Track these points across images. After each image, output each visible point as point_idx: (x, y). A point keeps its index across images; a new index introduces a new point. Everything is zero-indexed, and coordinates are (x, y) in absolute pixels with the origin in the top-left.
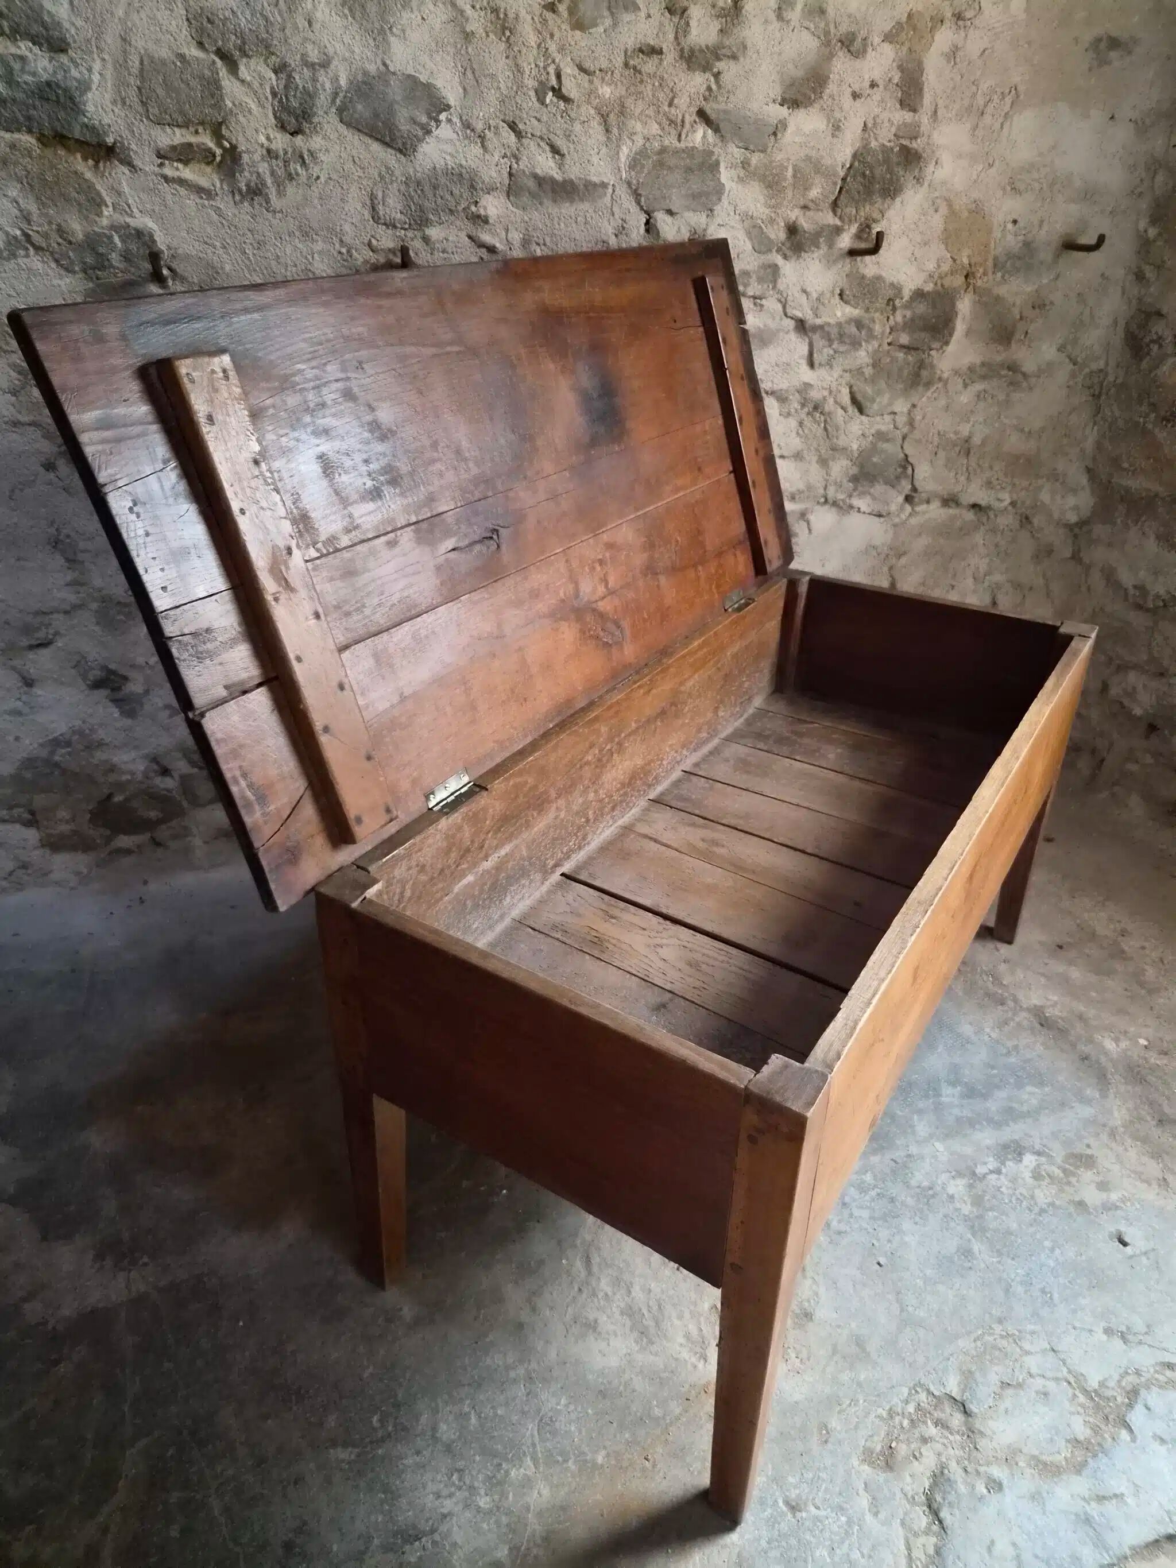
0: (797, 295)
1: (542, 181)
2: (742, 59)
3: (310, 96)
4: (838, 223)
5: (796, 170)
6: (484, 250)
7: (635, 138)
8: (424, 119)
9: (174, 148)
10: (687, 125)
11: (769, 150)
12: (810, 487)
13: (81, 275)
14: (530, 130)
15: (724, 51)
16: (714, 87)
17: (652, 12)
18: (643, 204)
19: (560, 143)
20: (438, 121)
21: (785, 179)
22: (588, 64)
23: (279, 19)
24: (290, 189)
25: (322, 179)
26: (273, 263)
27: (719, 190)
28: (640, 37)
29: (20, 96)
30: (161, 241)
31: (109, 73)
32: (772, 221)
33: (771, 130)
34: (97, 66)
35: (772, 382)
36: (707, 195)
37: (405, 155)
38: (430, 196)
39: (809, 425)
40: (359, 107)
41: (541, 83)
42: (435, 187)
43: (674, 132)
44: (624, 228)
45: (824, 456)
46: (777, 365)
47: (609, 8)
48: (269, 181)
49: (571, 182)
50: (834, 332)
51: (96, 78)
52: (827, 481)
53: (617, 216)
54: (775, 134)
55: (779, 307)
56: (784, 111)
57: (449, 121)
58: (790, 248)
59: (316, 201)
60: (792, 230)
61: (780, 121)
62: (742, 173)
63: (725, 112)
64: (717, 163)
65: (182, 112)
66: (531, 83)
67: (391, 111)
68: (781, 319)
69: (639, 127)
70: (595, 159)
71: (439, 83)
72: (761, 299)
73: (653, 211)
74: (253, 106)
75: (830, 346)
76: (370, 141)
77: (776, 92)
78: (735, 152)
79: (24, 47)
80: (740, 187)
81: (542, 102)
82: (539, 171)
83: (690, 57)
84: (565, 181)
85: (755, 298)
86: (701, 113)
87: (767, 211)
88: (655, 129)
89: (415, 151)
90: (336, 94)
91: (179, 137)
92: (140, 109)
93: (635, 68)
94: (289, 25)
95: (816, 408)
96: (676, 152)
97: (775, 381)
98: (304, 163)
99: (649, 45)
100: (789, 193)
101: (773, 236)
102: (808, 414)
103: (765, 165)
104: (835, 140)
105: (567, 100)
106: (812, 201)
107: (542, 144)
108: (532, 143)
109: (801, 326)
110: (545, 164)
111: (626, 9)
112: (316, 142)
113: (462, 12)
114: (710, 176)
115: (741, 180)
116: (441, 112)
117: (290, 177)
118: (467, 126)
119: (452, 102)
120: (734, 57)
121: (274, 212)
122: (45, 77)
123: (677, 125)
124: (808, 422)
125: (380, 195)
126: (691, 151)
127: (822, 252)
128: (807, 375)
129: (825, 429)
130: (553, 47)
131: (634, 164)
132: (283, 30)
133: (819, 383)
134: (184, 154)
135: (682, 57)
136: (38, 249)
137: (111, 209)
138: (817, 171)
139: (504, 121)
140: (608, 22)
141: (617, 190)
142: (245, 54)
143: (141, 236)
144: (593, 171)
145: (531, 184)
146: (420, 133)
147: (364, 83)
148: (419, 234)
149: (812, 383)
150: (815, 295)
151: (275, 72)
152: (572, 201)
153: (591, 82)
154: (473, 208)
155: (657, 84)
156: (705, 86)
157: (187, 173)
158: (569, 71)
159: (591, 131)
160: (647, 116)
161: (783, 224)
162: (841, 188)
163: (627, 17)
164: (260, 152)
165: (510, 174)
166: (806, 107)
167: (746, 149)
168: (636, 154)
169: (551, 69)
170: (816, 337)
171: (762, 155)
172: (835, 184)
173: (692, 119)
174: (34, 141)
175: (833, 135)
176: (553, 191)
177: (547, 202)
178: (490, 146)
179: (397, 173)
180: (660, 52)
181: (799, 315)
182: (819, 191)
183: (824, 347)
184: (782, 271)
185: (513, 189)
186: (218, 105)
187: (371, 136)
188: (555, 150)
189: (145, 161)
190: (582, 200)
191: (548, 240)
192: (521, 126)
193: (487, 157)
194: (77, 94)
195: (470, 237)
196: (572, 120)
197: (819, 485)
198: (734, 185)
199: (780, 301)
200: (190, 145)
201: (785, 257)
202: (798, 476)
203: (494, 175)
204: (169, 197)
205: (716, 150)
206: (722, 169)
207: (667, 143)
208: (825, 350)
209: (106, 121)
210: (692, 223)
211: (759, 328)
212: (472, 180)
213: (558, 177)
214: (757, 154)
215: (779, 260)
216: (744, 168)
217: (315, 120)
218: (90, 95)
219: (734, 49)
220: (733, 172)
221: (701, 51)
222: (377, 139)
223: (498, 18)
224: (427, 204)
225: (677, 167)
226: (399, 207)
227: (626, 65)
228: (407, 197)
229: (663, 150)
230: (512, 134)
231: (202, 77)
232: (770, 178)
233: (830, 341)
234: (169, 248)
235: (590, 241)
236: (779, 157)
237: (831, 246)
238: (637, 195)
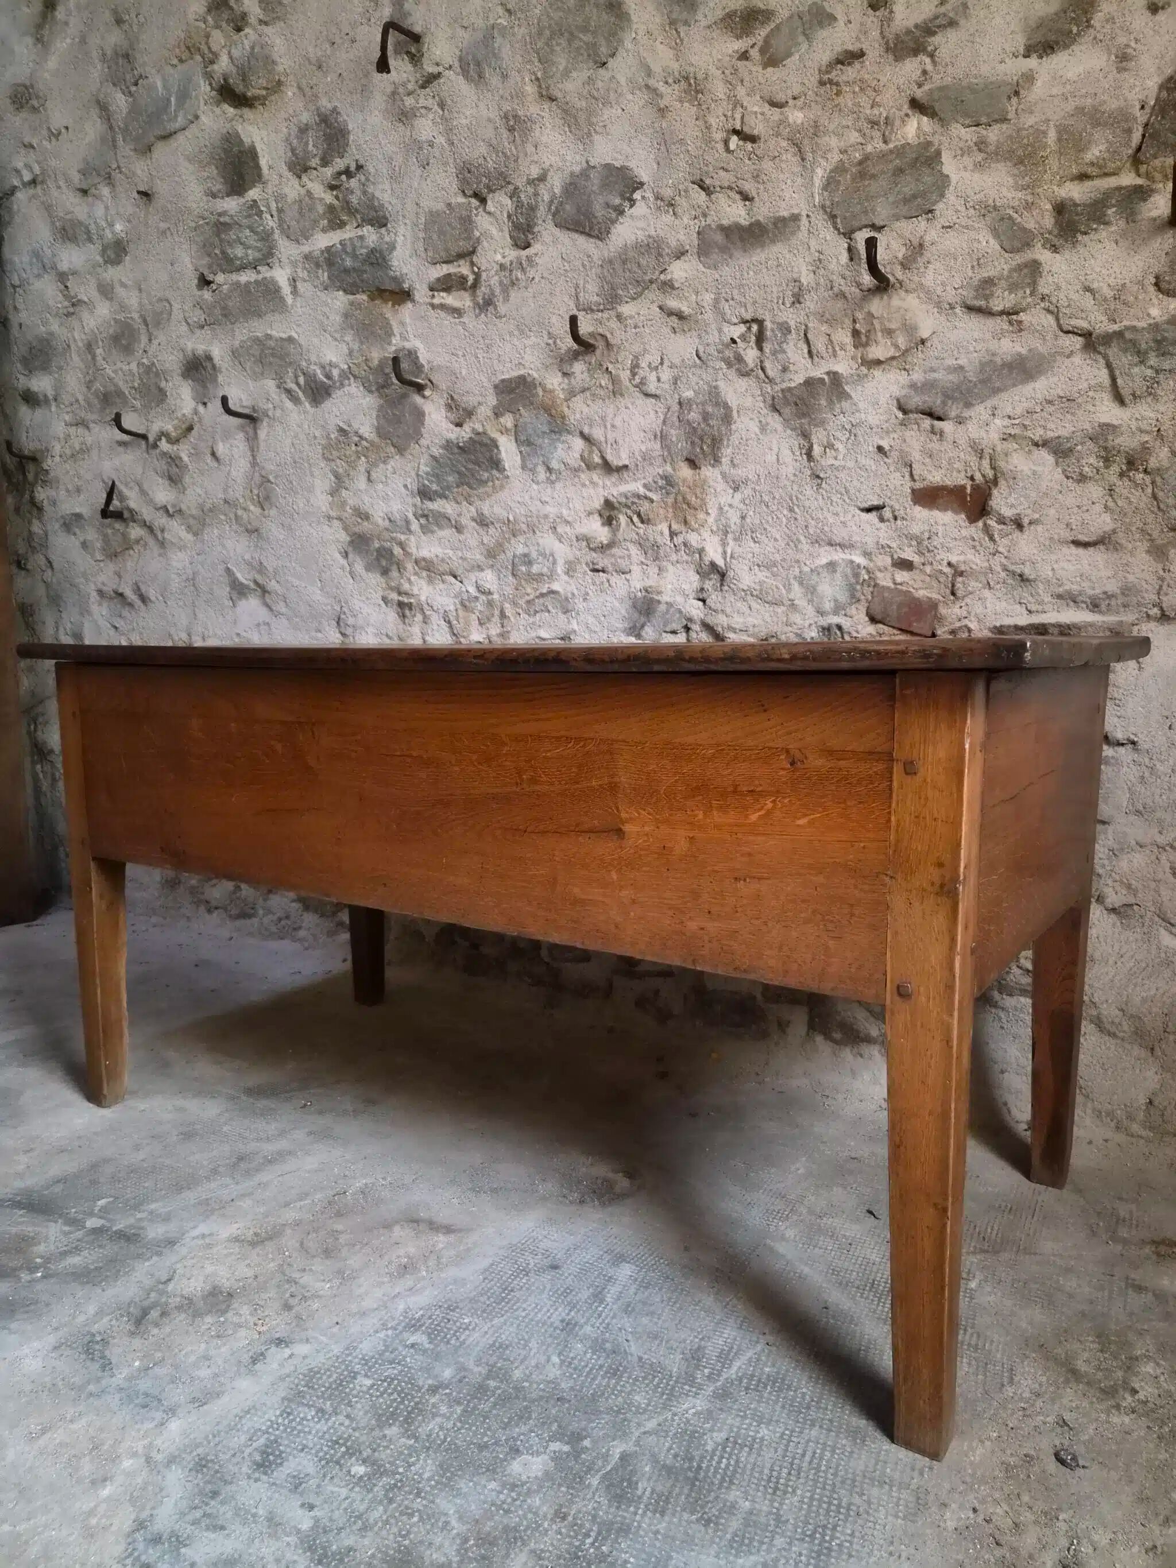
0: (1074, 296)
1: (729, 231)
2: (962, 22)
3: (533, 209)
4: (1139, 181)
5: (1062, 131)
6: (674, 318)
7: (829, 156)
8: (617, 201)
9: (438, 280)
10: (897, 123)
11: (1011, 115)
12: (1127, 590)
13: (376, 394)
14: (717, 183)
15: (938, 22)
16: (929, 67)
17: (852, 17)
18: (839, 226)
19: (749, 187)
20: (632, 202)
21: (1045, 146)
22: (781, 97)
23: (515, 152)
24: (513, 294)
25: (537, 280)
26: (495, 362)
27: (942, 183)
28: (839, 49)
29: (357, 265)
30: (423, 357)
31: (409, 235)
32: (1029, 206)
33: (1008, 90)
34: (401, 230)
35: (1045, 428)
36: (923, 194)
37: (601, 240)
38: (620, 272)
39: (1125, 492)
40: (568, 207)
41: (728, 131)
42: (624, 262)
43: (877, 134)
44: (820, 260)
45: (1159, 542)
46: (1050, 402)
47: (804, 34)
48: (497, 291)
49: (758, 223)
50: (1145, 341)
51: (400, 239)
52: (1162, 579)
53: (813, 249)
54: (1017, 93)
55: (1051, 319)
56: (1033, 62)
57: (643, 197)
58: (1059, 236)
59: (530, 300)
60: (1060, 209)
61: (1023, 74)
62: (980, 157)
63: (941, 89)
64: (938, 153)
65: (447, 250)
66: (719, 136)
67: (589, 203)
68: (1056, 337)
69: (834, 142)
70: (787, 195)
71: (632, 164)
72: (1017, 313)
73: (853, 231)
74: (494, 231)
75: (1141, 362)
76: (576, 236)
77: (1020, 42)
78: (963, 133)
79: (367, 231)
80: (976, 176)
81: (728, 150)
82: (725, 222)
83: (896, 45)
84: (751, 225)
85: (1009, 314)
86: (915, 104)
87: (1020, 195)
88: (854, 137)
89: (608, 233)
90: (551, 202)
91: (445, 269)
92: (423, 255)
93: (831, 82)
94: (521, 155)
95: (1131, 463)
96: (883, 156)
97: (1049, 426)
98: (523, 270)
99: (846, 52)
100: (1053, 163)
101: (1031, 225)
102: (1122, 475)
103: (1010, 137)
104: (1126, 75)
105: (753, 139)
106: (1092, 164)
107: (732, 194)
108: (720, 195)
109: (1091, 341)
110: (735, 213)
111: (821, 25)
112: (536, 248)
113: (655, 90)
114: (928, 171)
115: (979, 166)
116: (634, 191)
117: (513, 284)
118: (658, 197)
119: (645, 178)
120: (952, 24)
121: (500, 317)
122: (372, 245)
123: (884, 125)
124: (1123, 487)
125: (582, 282)
126: (900, 151)
127: (1113, 228)
128: (1108, 412)
129: (1154, 497)
130: (741, 92)
131: (830, 184)
132: (516, 161)
133: (1134, 425)
134: (446, 284)
135: (887, 49)
136: (355, 377)
137: (398, 337)
138: (1097, 123)
139: (693, 183)
140: (804, 46)
141: (813, 219)
142: (491, 191)
143: (412, 354)
144: (783, 205)
145: (719, 238)
146: (614, 215)
147: (571, 184)
148: (613, 313)
149: (1115, 422)
150: (1109, 293)
151: (511, 198)
152: (763, 246)
153: (782, 113)
154: (662, 277)
155: (857, 89)
156: (919, 73)
157: (448, 299)
158: (756, 109)
159: (784, 166)
160: (843, 127)
161: (1049, 207)
162: (1144, 136)
163: (823, 34)
164: (496, 267)
165: (699, 233)
166: (1066, 47)
167: (977, 125)
168: (832, 171)
169: (738, 116)
170: (1113, 351)
171: (1004, 126)
172: (1129, 131)
173: (902, 113)
174: (365, 297)
175: (1119, 70)
176: (742, 239)
177: (737, 254)
178: (679, 210)
179: (595, 258)
180: (860, 55)
181: (1084, 324)
182: (1103, 147)
183: (1132, 365)
184: (1046, 268)
185: (704, 249)
186: (469, 238)
187: (577, 231)
188: (746, 197)
189: (421, 293)
190: (773, 241)
191: (735, 292)
192: (708, 181)
193: (677, 222)
194: (386, 253)
195: (661, 308)
196: (760, 158)
197: (1150, 588)
198: (967, 175)
199: (1048, 311)
200: (449, 275)
201: (1055, 249)
202: (1110, 573)
203: (682, 237)
204: (434, 321)
205: (935, 140)
206: (946, 157)
207: (869, 148)
208: (1136, 370)
209: (405, 271)
210: (907, 235)
211: (1019, 354)
212: (659, 247)
213: (744, 222)
214: (996, 127)
215: (1044, 255)
216: (980, 150)
217: (536, 230)
218: (395, 253)
219: (951, 15)
220: (967, 161)
221: (909, 32)
222: (582, 233)
223: (690, 85)
224: (617, 280)
225: (883, 172)
226: (596, 290)
227: (822, 83)
228: (601, 278)
229: (866, 158)
230: (703, 193)
231: (461, 218)
232: (1020, 152)
233: (1142, 357)
234: (429, 362)
235: (781, 285)
236: (1030, 121)
237: (1131, 216)
238: (833, 217)
